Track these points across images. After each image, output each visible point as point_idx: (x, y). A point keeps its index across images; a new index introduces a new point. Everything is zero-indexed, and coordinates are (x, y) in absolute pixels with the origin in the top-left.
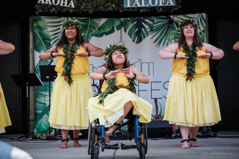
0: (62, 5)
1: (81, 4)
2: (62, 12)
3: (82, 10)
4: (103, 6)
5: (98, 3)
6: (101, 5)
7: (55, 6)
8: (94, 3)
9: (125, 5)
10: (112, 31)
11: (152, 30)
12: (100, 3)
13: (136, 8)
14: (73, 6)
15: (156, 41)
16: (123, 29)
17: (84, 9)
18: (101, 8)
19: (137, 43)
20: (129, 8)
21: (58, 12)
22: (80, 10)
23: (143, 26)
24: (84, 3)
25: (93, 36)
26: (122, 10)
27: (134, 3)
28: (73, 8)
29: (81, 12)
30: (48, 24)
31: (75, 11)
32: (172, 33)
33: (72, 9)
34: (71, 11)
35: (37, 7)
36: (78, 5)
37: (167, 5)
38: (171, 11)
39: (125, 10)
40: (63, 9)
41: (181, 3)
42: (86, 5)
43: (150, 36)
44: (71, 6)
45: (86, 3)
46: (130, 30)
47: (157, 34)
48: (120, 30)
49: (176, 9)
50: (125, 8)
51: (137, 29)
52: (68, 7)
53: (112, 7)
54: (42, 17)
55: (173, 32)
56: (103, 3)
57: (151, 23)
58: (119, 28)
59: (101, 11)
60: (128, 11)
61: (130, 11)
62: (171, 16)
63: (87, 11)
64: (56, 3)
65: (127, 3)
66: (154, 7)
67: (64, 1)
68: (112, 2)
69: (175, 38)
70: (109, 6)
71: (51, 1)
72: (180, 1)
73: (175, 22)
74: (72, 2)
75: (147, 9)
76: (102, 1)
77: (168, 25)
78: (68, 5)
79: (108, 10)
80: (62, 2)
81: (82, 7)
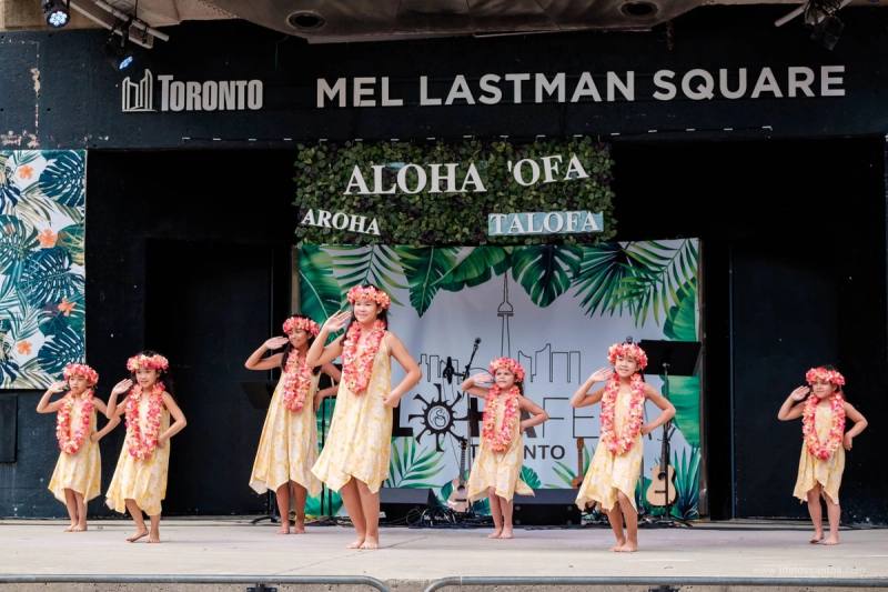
0: (352, 229)
1: (395, 227)
3: (397, 240)
4: (444, 231)
5: (432, 225)
6: (439, 230)
7: (338, 231)
8: (424, 224)
9: (490, 229)
10: (485, 277)
11: (577, 275)
12: (435, 225)
13: (515, 236)
14: (377, 232)
15: (586, 301)
16: (510, 271)
17: (401, 237)
18: (439, 236)
19: (541, 305)
20: (500, 237)
22: (392, 241)
23: (558, 264)
24: (401, 225)
25: (441, 289)
26: (484, 241)
27: (509, 226)
28: (378, 236)
30: (336, 262)
31: (381, 242)
32: (623, 284)
33: (374, 238)
35: (298, 232)
36: (388, 231)
37: (583, 230)
39: (490, 240)
40: (356, 237)
41: (616, 225)
42: (405, 230)
43: (573, 289)
44: (372, 231)
45: (407, 224)
46: (528, 275)
47: (589, 284)
48: (503, 275)
49: (605, 238)
50: (491, 237)
51: (543, 273)
52: (366, 234)
53: (464, 235)
54: (321, 245)
55: (626, 280)
56: (442, 225)
57: (576, 258)
58: (500, 269)
59: (439, 243)
60: (497, 242)
61: (503, 242)
62: (621, 243)
63: (407, 243)
64: (339, 224)
65: (495, 226)
66: (555, 235)
67: (358, 220)
68: (463, 223)
69: (631, 295)
70: (457, 231)
71: (330, 221)
72: (614, 221)
73: (630, 257)
74: (374, 222)
75: (540, 239)
76: (440, 221)
77: (615, 265)
78: (365, 229)
79: (454, 241)
80: (354, 222)
81: (396, 235)
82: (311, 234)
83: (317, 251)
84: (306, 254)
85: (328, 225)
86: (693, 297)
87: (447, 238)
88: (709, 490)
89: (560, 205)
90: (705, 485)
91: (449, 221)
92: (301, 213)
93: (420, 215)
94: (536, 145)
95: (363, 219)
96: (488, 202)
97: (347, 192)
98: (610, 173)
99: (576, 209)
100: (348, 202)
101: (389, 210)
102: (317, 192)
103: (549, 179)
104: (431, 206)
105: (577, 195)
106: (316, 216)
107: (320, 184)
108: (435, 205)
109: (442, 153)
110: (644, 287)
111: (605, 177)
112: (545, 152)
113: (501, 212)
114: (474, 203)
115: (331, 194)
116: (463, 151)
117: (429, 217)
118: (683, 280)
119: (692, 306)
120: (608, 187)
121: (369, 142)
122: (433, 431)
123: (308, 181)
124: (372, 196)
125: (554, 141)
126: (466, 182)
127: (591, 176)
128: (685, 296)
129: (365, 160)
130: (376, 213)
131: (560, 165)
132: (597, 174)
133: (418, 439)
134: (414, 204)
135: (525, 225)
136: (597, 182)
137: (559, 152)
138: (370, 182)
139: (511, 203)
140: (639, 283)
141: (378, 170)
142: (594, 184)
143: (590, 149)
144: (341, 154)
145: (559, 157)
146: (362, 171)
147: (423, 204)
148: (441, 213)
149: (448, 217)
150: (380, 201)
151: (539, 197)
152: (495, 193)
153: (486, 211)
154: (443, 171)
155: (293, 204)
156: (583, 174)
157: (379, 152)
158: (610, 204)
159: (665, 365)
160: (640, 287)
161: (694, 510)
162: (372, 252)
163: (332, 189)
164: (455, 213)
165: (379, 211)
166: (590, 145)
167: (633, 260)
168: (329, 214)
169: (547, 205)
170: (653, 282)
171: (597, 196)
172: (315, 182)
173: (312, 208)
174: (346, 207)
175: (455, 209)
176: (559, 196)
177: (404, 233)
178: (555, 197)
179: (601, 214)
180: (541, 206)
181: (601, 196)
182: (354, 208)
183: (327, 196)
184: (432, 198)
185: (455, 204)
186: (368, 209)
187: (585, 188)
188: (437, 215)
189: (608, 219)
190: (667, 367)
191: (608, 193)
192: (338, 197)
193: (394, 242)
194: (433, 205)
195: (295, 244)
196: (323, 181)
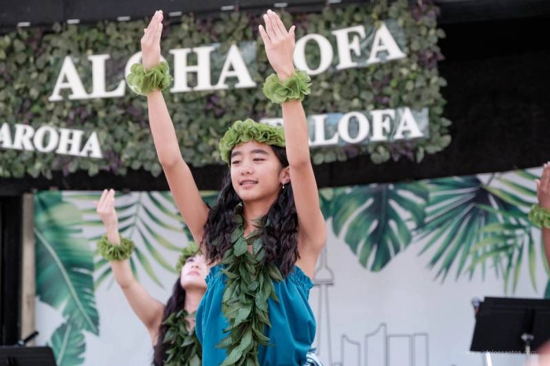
0: (62, 150)
1: (124, 143)
2: (66, 174)
3: (127, 164)
4: (195, 148)
6: (188, 147)
7: (44, 155)
11: (421, 225)
12: (182, 140)
14: (97, 154)
15: (434, 261)
17: (132, 159)
19: (373, 269)
21: (53, 172)
22: (119, 165)
23: (393, 211)
24: (133, 141)
28: (100, 159)
29: (123, 172)
30: (86, 217)
31: (105, 168)
32: (486, 235)
33: (94, 163)
34: (93, 170)
36: (113, 151)
37: (399, 137)
38: (415, 157)
40: (68, 163)
41: (449, 128)
42: (138, 148)
43: (416, 246)
44: (89, 152)
45: (141, 139)
46: (354, 228)
47: (438, 237)
49: (432, 150)
51: (374, 224)
52: (83, 158)
54: (65, 193)
56: (192, 139)
57: (419, 201)
62: (480, 176)
63: (142, 168)
64: (45, 144)
66: (357, 146)
67: (71, 136)
69: (497, 249)
71: (32, 140)
72: (447, 123)
73: (494, 197)
74: (94, 139)
75: (337, 155)
76: (190, 134)
77: (474, 208)
78: (81, 149)
79: (210, 162)
80: (65, 140)
81: (125, 156)
82: (6, 161)
83: (59, 201)
84: (44, 206)
85: (29, 147)
87: (201, 159)
89: (363, 101)
91: (202, 132)
94: (327, 13)
95: (78, 134)
96: (257, 101)
97: (55, 96)
98: (437, 49)
99: (387, 106)
100: (57, 112)
101: (115, 120)
102: (13, 99)
103: (346, 62)
105: (388, 85)
106: (13, 132)
107: (17, 86)
109: (190, 33)
110: (513, 237)
111: (429, 55)
112: (339, 24)
113: (276, 116)
114: (238, 106)
115: (33, 102)
116: (220, 28)
120: (435, 71)
121: (88, 23)
124: (91, 101)
125: (353, 6)
126: (225, 73)
127: (409, 56)
129: (80, 50)
130: (96, 125)
131: (361, 41)
132: (417, 52)
135: (311, 134)
136: (419, 63)
137: (361, 23)
138: (87, 81)
140: (507, 232)
141: (98, 62)
142: (414, 67)
143: (407, 15)
144: (48, 42)
145: (360, 29)
146: (77, 66)
148: (190, 122)
149: (201, 128)
150: (100, 108)
151: (330, 91)
153: (257, 115)
154: (192, 60)
156: (396, 53)
157: (101, 37)
158: (438, 96)
159: (525, 337)
160: (507, 237)
162: (138, 202)
163: (34, 93)
164: (211, 119)
165: (101, 123)
166: (407, 10)
167: (498, 199)
168: (30, 130)
169: (344, 102)
170: (528, 229)
171: (418, 84)
172: (12, 85)
173: (7, 121)
174: (55, 118)
175: (211, 115)
176: (361, 88)
177: (138, 153)
178: (356, 90)
179: (425, 111)
180: (336, 104)
181: (424, 84)
182: (66, 119)
183: (27, 104)
184: (176, 99)
185: (210, 107)
186: (86, 119)
187: (401, 74)
188: (184, 125)
189: (437, 118)
190: (528, 340)
191: (434, 79)
192: (43, 105)
193: (123, 167)
194: (178, 110)
195: (29, 191)
196: (22, 83)
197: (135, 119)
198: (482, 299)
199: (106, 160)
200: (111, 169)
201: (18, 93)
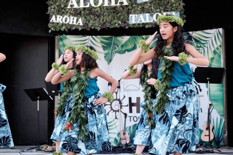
0: (71, 23)
1: (89, 21)
2: (72, 30)
3: (90, 27)
4: (110, 23)
5: (105, 20)
6: (108, 22)
7: (66, 24)
8: (101, 20)
9: (130, 21)
10: (134, 48)
12: (106, 20)
13: (141, 24)
14: (81, 24)
17: (92, 26)
18: (108, 25)
20: (134, 25)
21: (68, 29)
24: (92, 21)
25: (117, 53)
26: (127, 27)
27: (138, 19)
28: (82, 26)
29: (89, 30)
30: (74, 43)
31: (83, 28)
33: (80, 27)
34: (80, 29)
36: (86, 23)
39: (130, 26)
40: (73, 27)
41: (185, 18)
42: (93, 23)
44: (79, 24)
45: (94, 20)
50: (130, 25)
52: (77, 25)
53: (119, 24)
54: (67, 36)
56: (110, 20)
59: (108, 28)
60: (133, 27)
61: (136, 27)
62: (190, 32)
63: (95, 28)
64: (66, 21)
65: (132, 20)
67: (73, 19)
68: (119, 19)
70: (116, 23)
71: (62, 20)
72: (185, 16)
73: (194, 38)
74: (80, 20)
75: (152, 25)
76: (109, 18)
77: (187, 41)
78: (76, 23)
79: (115, 27)
80: (72, 20)
81: (90, 25)
82: (54, 26)
83: (66, 38)
84: (61, 40)
85: (61, 22)
86: (220, 53)
87: (112, 26)
88: (228, 134)
89: (160, 9)
90: (227, 132)
92: (50, 17)
93: (100, 16)
95: (75, 18)
96: (129, 9)
97: (69, 7)
99: (168, 11)
101: (87, 14)
102: (56, 8)
104: (104, 12)
105: (168, 5)
106: (56, 18)
107: (57, 4)
108: (106, 11)
113: (135, 14)
114: (123, 10)
115: (62, 9)
117: (103, 17)
118: (216, 46)
119: (220, 56)
122: (114, 111)
123: (53, 3)
124: (79, 9)
126: (119, 1)
128: (217, 53)
130: (81, 16)
133: (108, 114)
134: (97, 11)
135: (145, 19)
138: (78, 2)
139: (139, 9)
140: (197, 48)
147: (101, 11)
148: (109, 15)
149: (112, 17)
150: (82, 11)
151: (151, 6)
152: (132, 5)
153: (128, 13)
155: (47, 13)
158: (183, 8)
159: (208, 78)
161: (222, 143)
162: (89, 39)
163: (62, 6)
164: (115, 14)
165: (82, 15)
167: (195, 39)
168: (61, 17)
169: (155, 10)
170: (203, 48)
171: (177, 5)
172: (56, 3)
173: (54, 14)
174: (68, 13)
175: (115, 13)
176: (160, 6)
177: (93, 24)
178: (158, 6)
179: (179, 13)
180: (152, 10)
181: (179, 5)
182: (72, 14)
183: (60, 9)
184: (105, 8)
185: (115, 11)
186: (78, 14)
187: (172, 2)
188: (107, 16)
189: (182, 15)
190: (209, 79)
191: (182, 3)
192: (65, 10)
193: (89, 28)
194: (105, 12)
195: (57, 35)
196: (59, 3)
197: (92, 14)
198: (196, 68)
199: (84, 26)
200: (85, 28)
201: (57, 6)
